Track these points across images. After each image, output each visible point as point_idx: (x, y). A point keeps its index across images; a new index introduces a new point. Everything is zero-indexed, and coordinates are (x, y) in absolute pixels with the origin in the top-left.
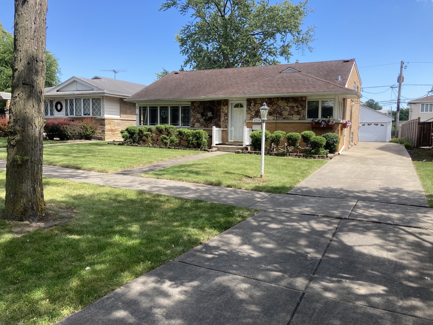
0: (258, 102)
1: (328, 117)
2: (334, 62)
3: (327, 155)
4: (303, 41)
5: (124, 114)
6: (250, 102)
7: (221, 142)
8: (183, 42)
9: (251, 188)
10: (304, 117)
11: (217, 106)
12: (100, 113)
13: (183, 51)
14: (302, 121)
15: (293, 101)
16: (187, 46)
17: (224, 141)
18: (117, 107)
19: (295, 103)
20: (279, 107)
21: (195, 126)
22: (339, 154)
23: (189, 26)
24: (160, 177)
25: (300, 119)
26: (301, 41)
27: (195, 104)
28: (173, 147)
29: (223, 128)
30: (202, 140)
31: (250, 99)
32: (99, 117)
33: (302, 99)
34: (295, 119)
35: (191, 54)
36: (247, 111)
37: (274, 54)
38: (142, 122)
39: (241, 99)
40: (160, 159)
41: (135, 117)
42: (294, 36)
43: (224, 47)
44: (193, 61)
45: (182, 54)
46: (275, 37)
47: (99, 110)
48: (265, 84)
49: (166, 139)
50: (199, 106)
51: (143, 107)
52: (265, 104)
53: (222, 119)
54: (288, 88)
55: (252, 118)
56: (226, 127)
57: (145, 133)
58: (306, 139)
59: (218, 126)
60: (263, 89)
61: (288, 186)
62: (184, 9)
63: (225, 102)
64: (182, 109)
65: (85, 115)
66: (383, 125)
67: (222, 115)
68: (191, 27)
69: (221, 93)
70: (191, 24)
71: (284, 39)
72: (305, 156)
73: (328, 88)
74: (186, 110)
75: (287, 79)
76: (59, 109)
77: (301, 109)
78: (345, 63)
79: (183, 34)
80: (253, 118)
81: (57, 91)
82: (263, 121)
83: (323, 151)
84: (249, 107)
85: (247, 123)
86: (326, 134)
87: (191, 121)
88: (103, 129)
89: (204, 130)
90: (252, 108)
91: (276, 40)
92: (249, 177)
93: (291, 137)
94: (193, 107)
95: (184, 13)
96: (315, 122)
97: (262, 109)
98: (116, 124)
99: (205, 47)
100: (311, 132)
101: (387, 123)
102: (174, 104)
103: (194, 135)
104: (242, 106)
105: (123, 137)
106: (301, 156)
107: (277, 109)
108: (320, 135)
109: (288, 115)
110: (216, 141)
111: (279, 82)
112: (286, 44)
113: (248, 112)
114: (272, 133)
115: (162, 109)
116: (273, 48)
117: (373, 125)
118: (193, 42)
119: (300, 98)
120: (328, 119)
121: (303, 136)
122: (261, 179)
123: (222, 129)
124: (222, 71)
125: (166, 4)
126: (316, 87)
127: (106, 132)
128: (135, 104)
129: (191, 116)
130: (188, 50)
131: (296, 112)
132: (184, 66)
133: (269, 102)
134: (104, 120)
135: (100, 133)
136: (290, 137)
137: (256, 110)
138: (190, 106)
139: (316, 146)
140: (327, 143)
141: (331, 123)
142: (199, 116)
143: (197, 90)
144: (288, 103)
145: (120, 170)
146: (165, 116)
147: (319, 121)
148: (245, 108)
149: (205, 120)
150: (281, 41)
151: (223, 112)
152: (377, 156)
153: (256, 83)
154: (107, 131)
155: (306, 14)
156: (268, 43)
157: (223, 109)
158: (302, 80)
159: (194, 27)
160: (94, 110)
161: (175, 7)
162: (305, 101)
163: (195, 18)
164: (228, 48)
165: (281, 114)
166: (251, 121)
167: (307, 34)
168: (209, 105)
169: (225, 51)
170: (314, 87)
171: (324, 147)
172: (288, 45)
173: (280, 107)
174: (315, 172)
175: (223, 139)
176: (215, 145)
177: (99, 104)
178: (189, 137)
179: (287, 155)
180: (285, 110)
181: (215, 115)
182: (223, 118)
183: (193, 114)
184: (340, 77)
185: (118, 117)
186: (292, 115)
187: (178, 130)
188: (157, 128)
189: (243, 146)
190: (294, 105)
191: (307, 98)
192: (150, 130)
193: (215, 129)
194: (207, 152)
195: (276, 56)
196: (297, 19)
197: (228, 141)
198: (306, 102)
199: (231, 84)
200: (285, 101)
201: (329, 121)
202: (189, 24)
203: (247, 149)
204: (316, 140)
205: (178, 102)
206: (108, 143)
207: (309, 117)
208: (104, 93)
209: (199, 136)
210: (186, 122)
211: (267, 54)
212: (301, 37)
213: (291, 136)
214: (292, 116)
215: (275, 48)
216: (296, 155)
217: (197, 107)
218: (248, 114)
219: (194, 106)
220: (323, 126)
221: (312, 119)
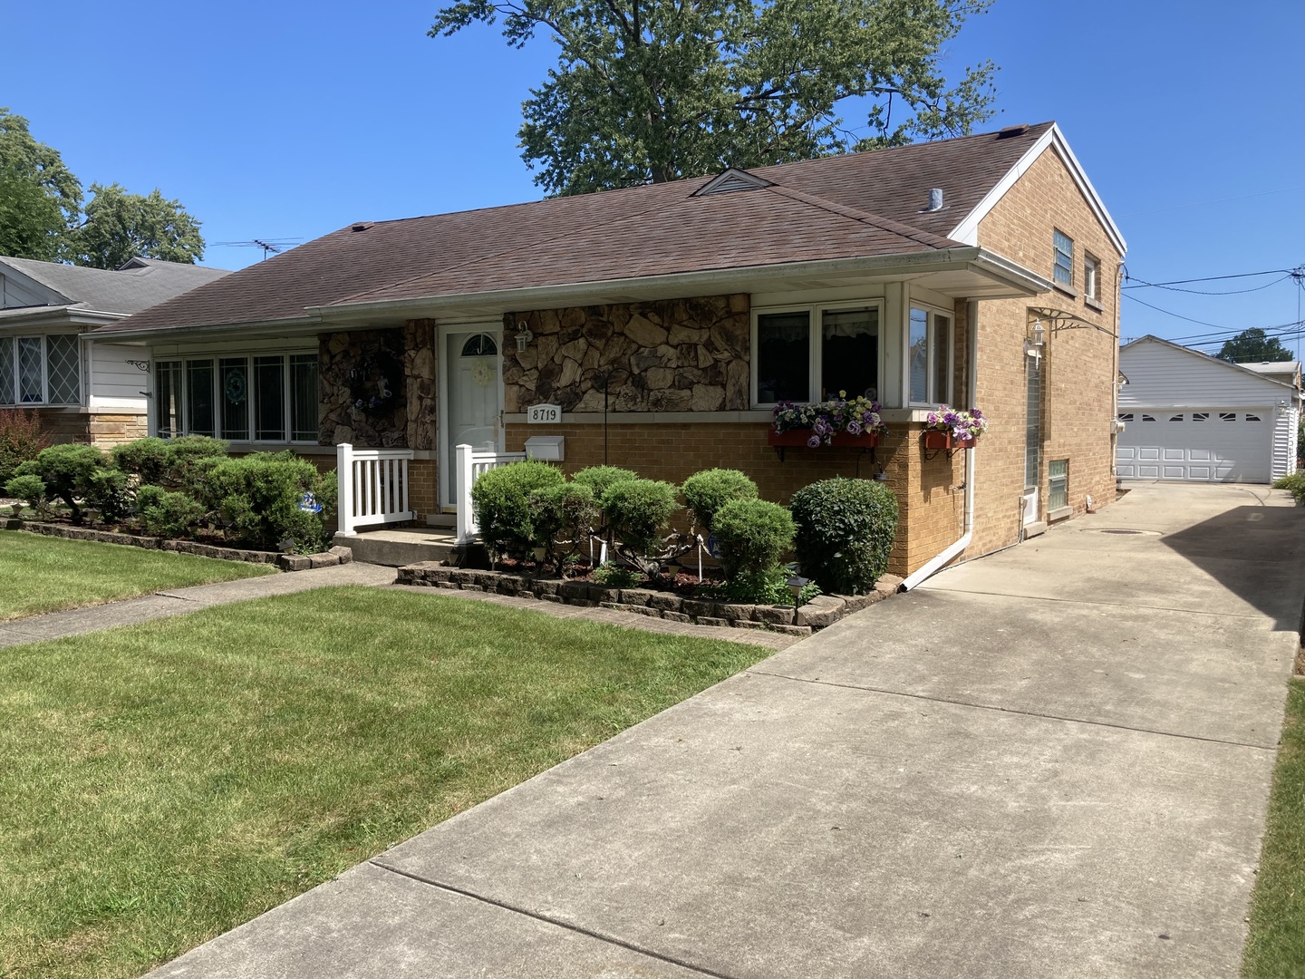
0: (549, 328)
1: (843, 393)
3: (799, 604)
6: (516, 328)
7: (406, 515)
10: (741, 393)
12: (77, 392)
14: (732, 417)
15: (691, 318)
17: (422, 510)
19: (701, 328)
20: (634, 347)
22: (902, 589)
25: (722, 408)
27: (332, 346)
29: (416, 448)
31: (513, 313)
32: (71, 407)
33: (728, 305)
34: (702, 404)
36: (506, 370)
39: (485, 313)
50: (346, 354)
51: (168, 364)
53: (413, 408)
55: (525, 402)
56: (430, 445)
63: (420, 332)
64: (292, 368)
65: (27, 399)
66: (1257, 419)
67: (413, 389)
69: (393, 290)
72: (689, 607)
74: (304, 371)
80: (530, 402)
84: (510, 351)
85: (508, 425)
87: (321, 418)
90: (524, 357)
94: (327, 359)
96: (783, 423)
102: (266, 347)
104: (490, 349)
107: (625, 360)
109: (673, 386)
113: (511, 375)
115: (228, 371)
117: (1214, 419)
119: (721, 304)
120: (844, 405)
121: (688, 501)
126: (788, 243)
129: (320, 397)
131: (704, 370)
133: (589, 325)
134: (87, 417)
137: (540, 366)
138: (317, 352)
144: (668, 330)
146: (237, 397)
148: (500, 358)
149: (367, 413)
157: (413, 360)
160: (54, 381)
162: (747, 313)
165: (640, 383)
166: (518, 418)
168: (383, 348)
173: (640, 347)
175: (417, 500)
176: (353, 534)
177: (73, 358)
180: (661, 363)
182: (415, 402)
183: (328, 389)
184: (939, 195)
186: (690, 386)
191: (756, 301)
193: (351, 458)
194: (276, 573)
197: (437, 507)
198: (748, 323)
200: (656, 319)
201: (847, 416)
207: (767, 393)
214: (688, 392)
217: (338, 358)
218: (510, 383)
219: (328, 351)
220: (822, 440)
221: (777, 405)
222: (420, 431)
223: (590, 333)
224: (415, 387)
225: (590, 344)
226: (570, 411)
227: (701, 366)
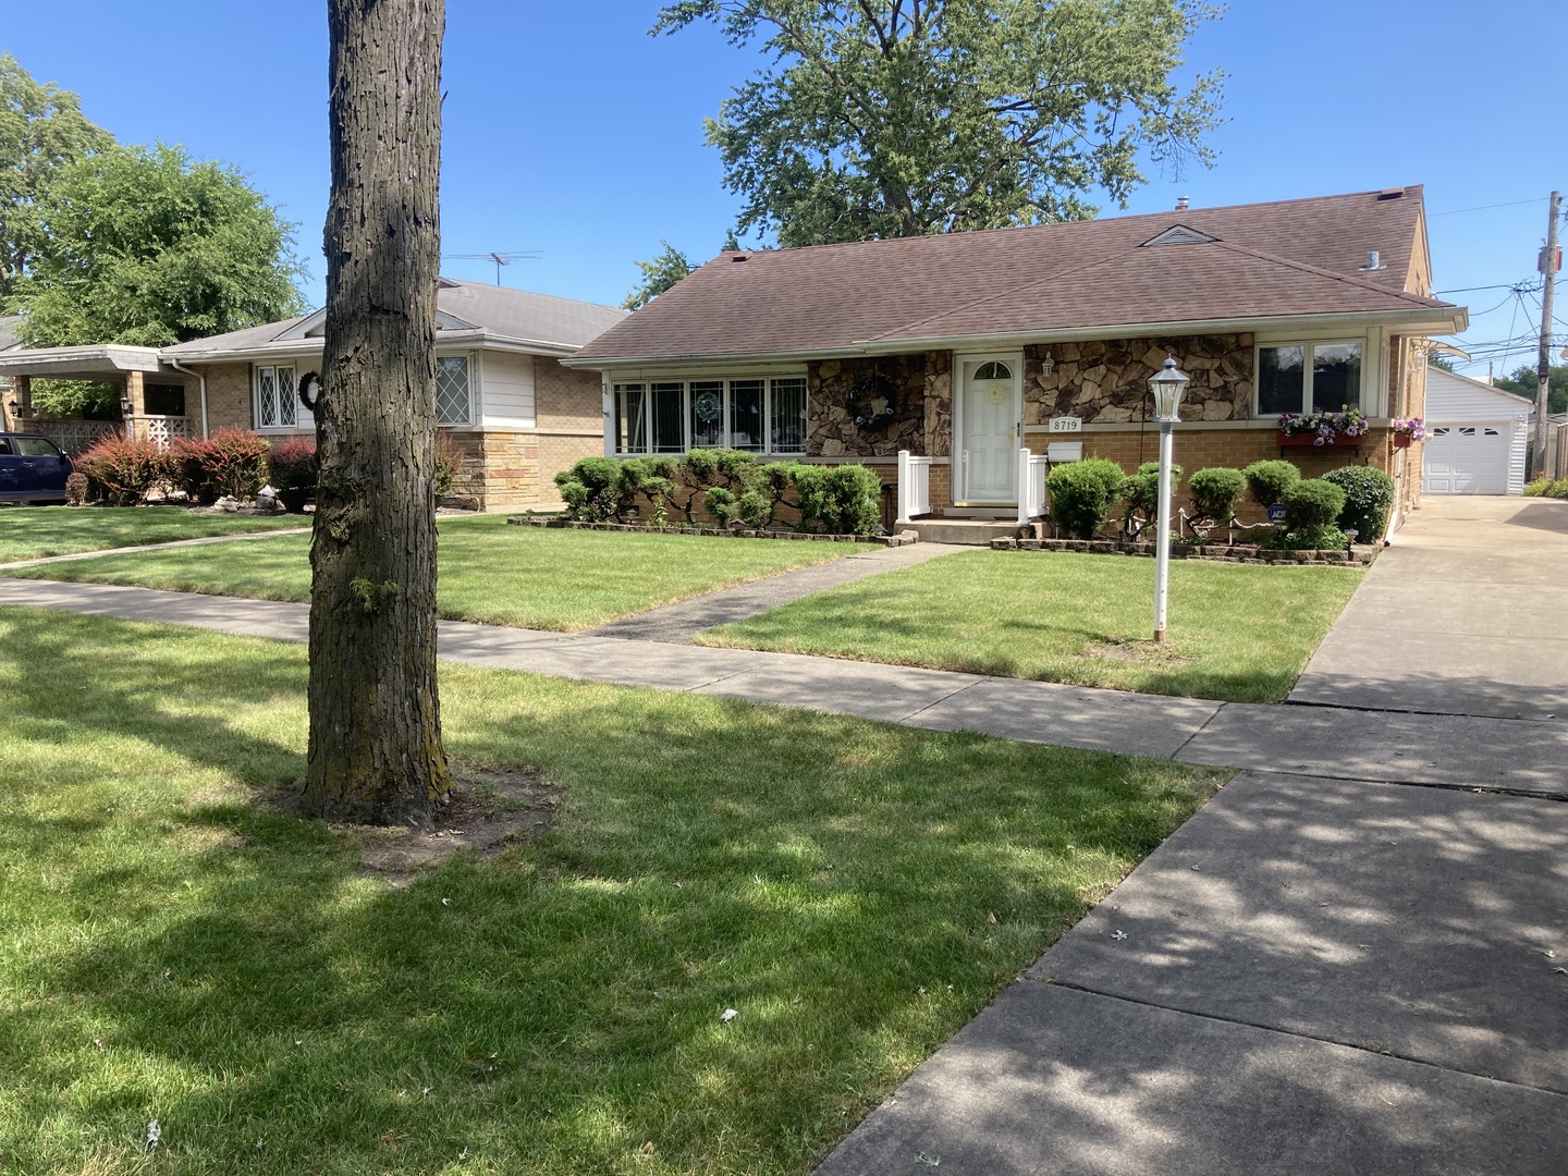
0: (1069, 357)
1: (1345, 407)
2: (1342, 201)
3: (1348, 549)
4: (1180, 127)
5: (547, 413)
6: (1037, 357)
7: (927, 510)
8: (735, 145)
9: (1135, 682)
10: (1247, 407)
11: (906, 374)
12: (467, 412)
13: (733, 176)
14: (1242, 425)
15: (1203, 350)
16: (750, 159)
17: (939, 505)
18: (522, 390)
19: (1213, 357)
20: (1151, 372)
21: (826, 450)
22: (1387, 544)
23: (757, 86)
24: (769, 643)
25: (1230, 418)
26: (1171, 127)
27: (823, 372)
28: (753, 532)
29: (934, 455)
30: (860, 503)
31: (1036, 345)
32: (461, 427)
33: (1237, 341)
34: (1213, 415)
35: (763, 187)
36: (1026, 390)
37: (1078, 181)
38: (625, 442)
39: (1004, 346)
40: (731, 576)
41: (600, 425)
42: (1146, 112)
43: (897, 160)
44: (770, 214)
45: (729, 189)
46: (1082, 117)
47: (463, 401)
48: (1089, 287)
49: (726, 502)
50: (838, 378)
51: (629, 387)
52: (1174, 363)
53: (931, 422)
54: (1186, 302)
55: (1045, 416)
56: (946, 452)
57: (647, 481)
58: (1264, 491)
59: (918, 451)
60: (1086, 308)
61: (1275, 672)
62: (742, 24)
63: (940, 361)
64: (773, 391)
66: (1495, 433)
67: (931, 407)
68: (763, 91)
69: (925, 326)
70: (766, 78)
71: (1109, 124)
72: (1266, 554)
73: (1343, 300)
74: (790, 395)
75: (1173, 269)
76: (313, 401)
77: (1235, 378)
78: (1385, 204)
79: (737, 116)
80: (1050, 416)
81: (308, 335)
82: (1167, 427)
83: (1332, 534)
84: (1032, 376)
85: (1027, 435)
86: (1342, 470)
87: (809, 433)
88: (477, 470)
89: (865, 465)
90: (1046, 379)
91: (1083, 128)
92: (1108, 641)
93: (1212, 485)
94: (817, 382)
95: (741, 39)
96: (1293, 428)
97: (1161, 382)
98: (522, 451)
99: (815, 161)
100: (1284, 463)
101: (1508, 423)
102: (745, 373)
103: (833, 486)
104: (1004, 373)
105: (567, 498)
106: (1248, 554)
107: (1141, 382)
108: (1316, 476)
109: (1185, 402)
110: (911, 501)
111: (1144, 281)
112: (1116, 139)
113: (1031, 394)
114: (1130, 468)
115: (699, 393)
116: (1073, 157)
117: (1454, 433)
118: (773, 144)
119: (1232, 340)
120: (1344, 414)
121: (1255, 482)
122: (1156, 646)
123: (929, 460)
124: (913, 247)
125: (674, 9)
126: (1292, 296)
127: (487, 481)
128: (599, 375)
129: (808, 415)
130: (751, 175)
131: (1216, 389)
132: (737, 233)
133: (1109, 355)
134: (480, 435)
135: (466, 485)
136: (1206, 486)
137: (1061, 386)
138: (805, 376)
139: (1305, 515)
140: (1349, 504)
141: (1354, 428)
142: (839, 413)
143: (830, 318)
144: (1183, 359)
145: (605, 620)
146: (710, 415)
147: (1307, 423)
148: (1018, 381)
149: (861, 428)
150: (1097, 130)
151: (934, 397)
152: (1539, 552)
153: (1056, 285)
154: (492, 477)
155: (1189, 28)
156: (1055, 141)
157: (932, 384)
158: (1231, 269)
159: (774, 90)
160: (442, 401)
161: (708, 17)
162: (1252, 347)
163: (780, 56)
164: (912, 160)
166: (1040, 429)
167: (1192, 100)
168: (878, 374)
169: (902, 174)
170: (1284, 296)
171: (1337, 519)
172: (1122, 142)
173: (1155, 372)
174: (1340, 617)
175: (932, 500)
176: (909, 522)
177: (462, 380)
178: (813, 491)
179: (1194, 551)
181: (899, 410)
182: (934, 418)
183: (818, 408)
184: (1376, 256)
185: (528, 425)
186: (1201, 402)
187: (769, 467)
188: (690, 462)
189: (1019, 523)
190: (1208, 364)
191: (1259, 337)
192: (661, 470)
193: (906, 459)
194: (884, 548)
195: (1082, 186)
196: (1160, 47)
197: (952, 502)
198: (1253, 354)
199: (957, 293)
201: (1347, 423)
202: (758, 80)
203: (1032, 532)
204: (1309, 494)
205: (758, 364)
206: (510, 522)
207: (1266, 408)
208: (481, 339)
209: (849, 487)
210: (789, 439)
211: (1051, 181)
212: (1172, 111)
213: (1208, 480)
214: (1200, 407)
215: (1078, 157)
216: (1229, 553)
217: (830, 381)
218: (1030, 401)
219: (818, 376)
220: (1326, 440)
221: (1279, 416)
222: (938, 440)
223: (1110, 361)
224: (934, 406)
225: (1109, 370)
226: (1089, 422)
227: (1212, 386)
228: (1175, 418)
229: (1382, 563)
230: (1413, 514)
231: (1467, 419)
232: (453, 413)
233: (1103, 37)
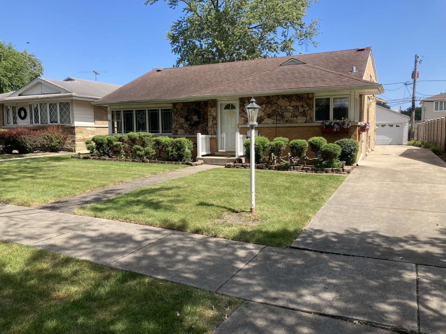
1: (343, 118)
2: (346, 52)
3: (342, 167)
4: (307, 35)
6: (243, 102)
7: (209, 153)
8: (174, 39)
10: (311, 118)
11: (203, 107)
12: (70, 120)
13: (175, 49)
14: (309, 124)
15: (297, 99)
16: (180, 44)
17: (213, 151)
18: (91, 113)
19: (300, 102)
20: (280, 107)
21: (179, 133)
22: (357, 165)
25: (306, 122)
26: (304, 35)
27: (177, 106)
28: (149, 161)
29: (211, 134)
30: (184, 151)
31: (243, 98)
32: (68, 125)
33: (308, 96)
34: (300, 121)
35: (184, 52)
36: (240, 113)
37: (275, 50)
38: (116, 130)
39: (232, 98)
41: (106, 124)
42: (296, 30)
43: (217, 42)
44: (186, 61)
45: (174, 53)
46: (276, 30)
47: (68, 116)
48: (261, 78)
49: (140, 151)
50: (182, 109)
51: (117, 111)
52: (254, 100)
53: (210, 124)
54: (291, 83)
55: (246, 122)
56: (215, 133)
57: (115, 143)
58: (314, 147)
59: (204, 132)
60: (258, 85)
62: (174, 2)
63: (213, 103)
64: (162, 113)
65: (52, 122)
66: (399, 126)
67: (210, 118)
68: (182, 23)
69: (207, 92)
70: (183, 19)
71: (286, 34)
72: (315, 169)
73: (342, 82)
74: (167, 113)
75: (289, 72)
76: (23, 117)
77: (307, 109)
78: (359, 52)
79: (175, 31)
81: (19, 95)
83: (337, 163)
84: (242, 108)
85: (241, 128)
86: (341, 140)
87: (173, 127)
88: (73, 139)
89: (186, 138)
91: (276, 34)
92: (234, 211)
93: (296, 145)
94: (175, 110)
95: (173, 7)
96: (326, 126)
97: (249, 108)
98: (90, 132)
100: (321, 138)
102: (153, 107)
103: (174, 145)
104: (233, 107)
106: (309, 169)
107: (277, 110)
108: (333, 142)
109: (291, 117)
110: (202, 151)
111: (279, 76)
112: (288, 38)
114: (271, 140)
115: (138, 113)
116: (274, 43)
117: (387, 126)
118: (185, 40)
119: (306, 96)
120: (342, 121)
121: (311, 144)
122: (250, 215)
123: (209, 136)
126: (325, 81)
127: (76, 143)
128: (107, 107)
129: (173, 121)
130: (180, 49)
133: (266, 101)
134: (74, 128)
135: (70, 144)
136: (294, 146)
138: (172, 108)
139: (328, 156)
140: (343, 152)
141: (346, 125)
142: (182, 120)
143: (180, 89)
144: (290, 102)
146: (142, 121)
147: (330, 124)
148: (237, 110)
149: (190, 125)
150: (282, 36)
151: (211, 115)
153: (251, 78)
154: (78, 141)
155: (309, 5)
156: (269, 38)
157: (210, 111)
158: (307, 72)
159: (185, 23)
160: (62, 116)
162: (313, 98)
163: (187, 13)
165: (282, 116)
166: (245, 126)
167: (311, 27)
168: (194, 107)
170: (323, 81)
171: (338, 157)
172: (290, 40)
173: (281, 107)
175: (211, 148)
176: (201, 157)
177: (68, 110)
178: (168, 147)
179: (291, 168)
180: (288, 111)
181: (201, 119)
182: (211, 122)
183: (176, 119)
184: (354, 68)
185: (92, 124)
186: (296, 117)
187: (154, 138)
188: (129, 136)
189: (236, 158)
191: (315, 95)
192: (121, 140)
193: (201, 138)
194: (190, 167)
196: (300, 10)
197: (218, 150)
198: (313, 101)
199: (222, 81)
200: (287, 99)
201: (344, 124)
202: (181, 20)
203: (240, 161)
204: (328, 149)
205: (156, 104)
206: (72, 157)
207: (318, 118)
208: (72, 96)
209: (180, 145)
210: (167, 129)
211: (267, 50)
212: (304, 30)
214: (296, 118)
215: (276, 43)
216: (303, 169)
217: (179, 110)
218: (241, 116)
219: (176, 108)
220: (337, 129)
221: (322, 121)
222: (212, 130)
223: (267, 103)
224: (211, 118)
225: (266, 106)
226: (260, 124)
227: (300, 112)
228: (255, 123)
229: (354, 173)
230: (371, 152)
231: (390, 122)
232: (65, 120)
233: (281, 6)
